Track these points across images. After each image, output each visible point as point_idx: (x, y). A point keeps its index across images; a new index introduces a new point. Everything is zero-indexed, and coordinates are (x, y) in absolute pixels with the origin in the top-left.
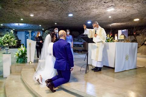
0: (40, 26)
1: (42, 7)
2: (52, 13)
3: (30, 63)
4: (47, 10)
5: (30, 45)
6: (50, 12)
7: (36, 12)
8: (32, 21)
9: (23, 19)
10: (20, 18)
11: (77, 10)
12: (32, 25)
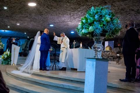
0: (25, 33)
1: (27, 19)
2: (35, 23)
3: (14, 64)
4: (31, 21)
5: (15, 49)
6: (34, 22)
7: (22, 22)
8: (17, 29)
9: (10, 26)
10: (7, 26)
11: (56, 22)
12: (17, 33)
